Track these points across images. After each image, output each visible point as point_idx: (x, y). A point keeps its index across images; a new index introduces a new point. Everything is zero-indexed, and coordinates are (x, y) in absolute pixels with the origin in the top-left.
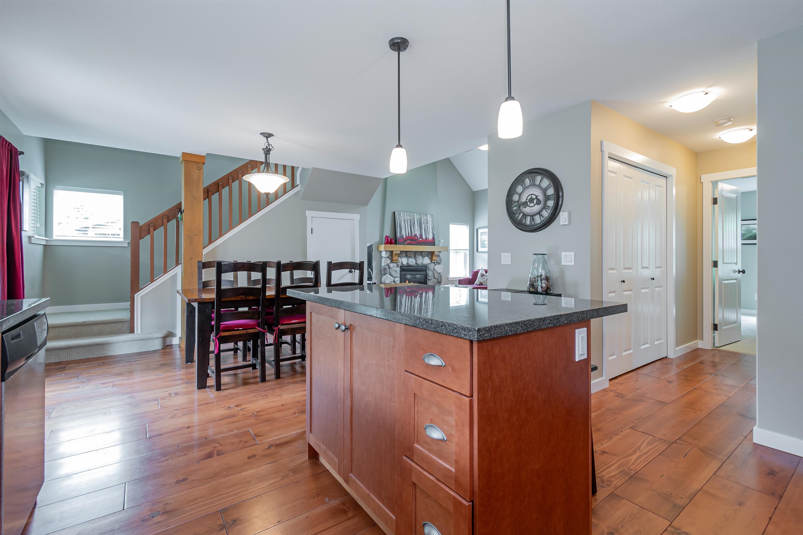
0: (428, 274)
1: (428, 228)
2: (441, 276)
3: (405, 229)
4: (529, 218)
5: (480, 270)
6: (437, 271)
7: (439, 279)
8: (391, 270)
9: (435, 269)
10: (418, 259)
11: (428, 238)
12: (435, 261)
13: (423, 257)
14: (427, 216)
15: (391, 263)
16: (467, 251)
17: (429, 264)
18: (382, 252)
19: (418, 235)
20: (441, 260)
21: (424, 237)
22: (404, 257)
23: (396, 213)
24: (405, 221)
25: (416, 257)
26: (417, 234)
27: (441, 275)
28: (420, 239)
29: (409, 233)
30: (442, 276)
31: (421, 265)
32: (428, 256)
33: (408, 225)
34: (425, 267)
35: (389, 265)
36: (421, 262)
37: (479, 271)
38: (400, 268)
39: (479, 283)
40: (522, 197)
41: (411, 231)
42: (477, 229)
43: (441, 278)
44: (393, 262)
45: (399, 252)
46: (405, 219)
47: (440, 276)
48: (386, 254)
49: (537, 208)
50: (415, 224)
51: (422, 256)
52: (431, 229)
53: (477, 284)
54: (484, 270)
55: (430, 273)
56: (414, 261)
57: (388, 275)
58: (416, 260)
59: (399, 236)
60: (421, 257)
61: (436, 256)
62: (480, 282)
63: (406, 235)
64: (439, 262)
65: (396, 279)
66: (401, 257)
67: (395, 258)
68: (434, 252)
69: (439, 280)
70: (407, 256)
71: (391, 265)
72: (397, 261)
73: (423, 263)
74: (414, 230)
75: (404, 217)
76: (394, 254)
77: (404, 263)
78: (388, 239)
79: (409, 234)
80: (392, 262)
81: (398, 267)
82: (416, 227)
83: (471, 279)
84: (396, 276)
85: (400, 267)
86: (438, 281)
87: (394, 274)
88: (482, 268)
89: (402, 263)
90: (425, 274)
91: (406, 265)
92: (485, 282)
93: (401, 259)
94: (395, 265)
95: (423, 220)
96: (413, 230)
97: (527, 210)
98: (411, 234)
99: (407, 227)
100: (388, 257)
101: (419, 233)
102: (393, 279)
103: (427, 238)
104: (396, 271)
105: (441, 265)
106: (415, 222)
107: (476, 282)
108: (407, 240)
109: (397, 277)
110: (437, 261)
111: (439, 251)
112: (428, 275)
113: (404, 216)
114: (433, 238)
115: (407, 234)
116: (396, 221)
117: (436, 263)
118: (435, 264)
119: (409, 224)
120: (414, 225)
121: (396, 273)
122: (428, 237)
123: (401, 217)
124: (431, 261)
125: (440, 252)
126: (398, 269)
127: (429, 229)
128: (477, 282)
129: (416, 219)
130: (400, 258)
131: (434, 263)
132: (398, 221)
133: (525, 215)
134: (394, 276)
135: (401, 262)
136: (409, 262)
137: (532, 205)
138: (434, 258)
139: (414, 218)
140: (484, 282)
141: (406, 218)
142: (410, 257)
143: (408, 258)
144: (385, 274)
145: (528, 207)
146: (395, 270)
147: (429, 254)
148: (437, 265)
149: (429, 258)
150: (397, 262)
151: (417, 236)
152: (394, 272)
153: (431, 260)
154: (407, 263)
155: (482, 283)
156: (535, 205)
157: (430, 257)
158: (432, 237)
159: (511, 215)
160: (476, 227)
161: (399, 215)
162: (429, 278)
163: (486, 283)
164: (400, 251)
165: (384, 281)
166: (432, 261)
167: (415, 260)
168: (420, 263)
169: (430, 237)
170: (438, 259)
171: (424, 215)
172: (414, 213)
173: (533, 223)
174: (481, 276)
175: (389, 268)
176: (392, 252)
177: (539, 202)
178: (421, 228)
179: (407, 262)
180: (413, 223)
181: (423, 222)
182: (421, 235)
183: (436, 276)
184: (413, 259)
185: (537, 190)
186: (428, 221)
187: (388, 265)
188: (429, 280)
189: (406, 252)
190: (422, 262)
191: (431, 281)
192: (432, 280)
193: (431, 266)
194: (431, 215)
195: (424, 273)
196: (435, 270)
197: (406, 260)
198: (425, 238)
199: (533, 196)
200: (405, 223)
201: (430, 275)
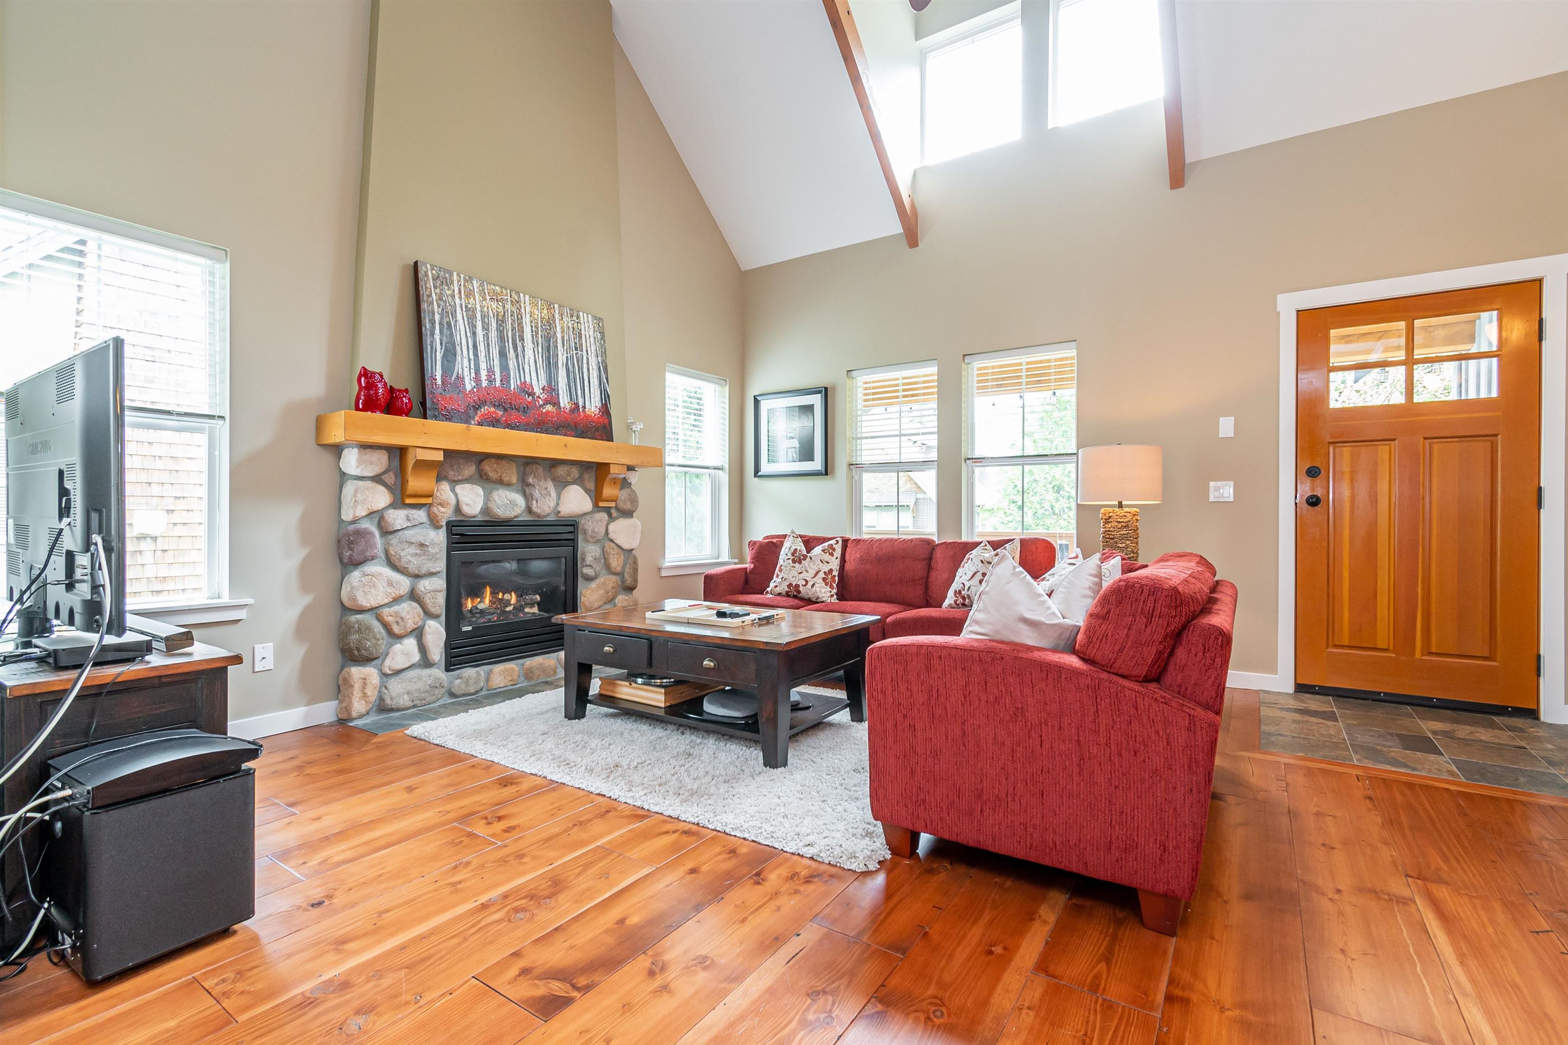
0: (584, 554)
1: (580, 369)
2: (635, 562)
3: (476, 355)
5: (785, 536)
6: (618, 542)
7: (626, 575)
8: (394, 540)
9: (612, 536)
10: (537, 493)
11: (584, 407)
12: (613, 504)
13: (562, 484)
14: (578, 317)
15: (393, 506)
16: (720, 471)
17: (588, 517)
18: (346, 452)
19: (537, 391)
20: (634, 500)
21: (564, 401)
22: (467, 480)
23: (428, 273)
24: (471, 319)
25: (529, 485)
26: (535, 382)
27: (635, 558)
28: (549, 408)
29: (491, 371)
30: (639, 562)
31: (552, 518)
32: (579, 481)
33: (486, 337)
34: (571, 529)
35: (382, 518)
36: (552, 504)
37: (782, 543)
38: (450, 533)
39: (783, 588)
41: (505, 368)
42: (757, 402)
43: (635, 571)
44: (408, 501)
45: (439, 456)
46: (474, 310)
47: (631, 561)
48: (360, 462)
50: (522, 339)
51: (554, 479)
52: (594, 374)
53: (778, 590)
54: (801, 536)
55: (589, 552)
56: (520, 500)
57: (378, 569)
58: (528, 497)
59: (439, 382)
60: (550, 485)
61: (615, 481)
62: (790, 585)
63: (477, 379)
64: (628, 506)
65: (425, 585)
66: (454, 483)
67: (415, 483)
68: (609, 464)
69: (629, 581)
70: (482, 478)
71: (397, 518)
72: (429, 500)
73: (559, 509)
74: (520, 368)
75: (467, 297)
76: (410, 463)
77: (466, 510)
78: (370, 386)
79: (491, 379)
80: (401, 499)
81: (437, 527)
82: (529, 353)
83: (752, 571)
84: (424, 571)
85: (450, 525)
86: (623, 581)
87: (408, 556)
88: (793, 532)
89: (458, 509)
90: (570, 558)
91: (480, 518)
92: (810, 584)
93: (453, 491)
94: (420, 515)
95: (563, 332)
96: (512, 363)
98: (506, 378)
99: (481, 348)
100: (377, 479)
101: (543, 382)
102: (404, 584)
103: (577, 405)
104: (422, 545)
105: (635, 521)
106: (522, 331)
107: (772, 585)
108: (484, 403)
109: (432, 574)
110: (621, 505)
111: (629, 463)
112: (583, 559)
113: (470, 294)
114: (605, 409)
115: (484, 374)
116: (424, 306)
117: (613, 511)
118: (610, 515)
119: (493, 334)
120: (519, 345)
121: (425, 553)
122: (581, 404)
123: (453, 296)
124: (596, 505)
125: (631, 468)
126: (439, 538)
127: (585, 370)
128: (777, 584)
129: (526, 320)
130: (445, 486)
131: (607, 510)
132: (433, 309)
134: (412, 569)
135: (453, 501)
136: (492, 505)
138: (608, 491)
139: (520, 313)
140: (807, 582)
141: (477, 302)
142: (501, 483)
143: (491, 486)
144: (356, 564)
146: (421, 539)
147: (586, 476)
148: (617, 518)
149: (587, 491)
150: (430, 505)
151: (532, 394)
152: (412, 550)
153: (597, 497)
154: (486, 510)
155: (797, 586)
157: (591, 485)
158: (599, 405)
160: (754, 389)
161: (443, 280)
162: (587, 571)
163: (813, 585)
164: (445, 451)
165: (354, 599)
166: (601, 504)
167: (525, 495)
168: (547, 511)
169: (593, 406)
170: (623, 495)
171: (566, 310)
172: (518, 293)
174: (794, 561)
175: (386, 532)
176: (399, 453)
178: (551, 365)
179: (485, 503)
180: (514, 335)
181: (559, 336)
182: (551, 388)
183: (616, 562)
184: (517, 491)
186: (580, 337)
187: (378, 516)
188: (589, 579)
189: (481, 458)
190: (558, 504)
191: (593, 585)
192: (601, 580)
193: (596, 524)
194: (595, 318)
195: (566, 550)
196: (612, 541)
197: (477, 495)
198: (568, 407)
200: (473, 327)
201: (589, 559)
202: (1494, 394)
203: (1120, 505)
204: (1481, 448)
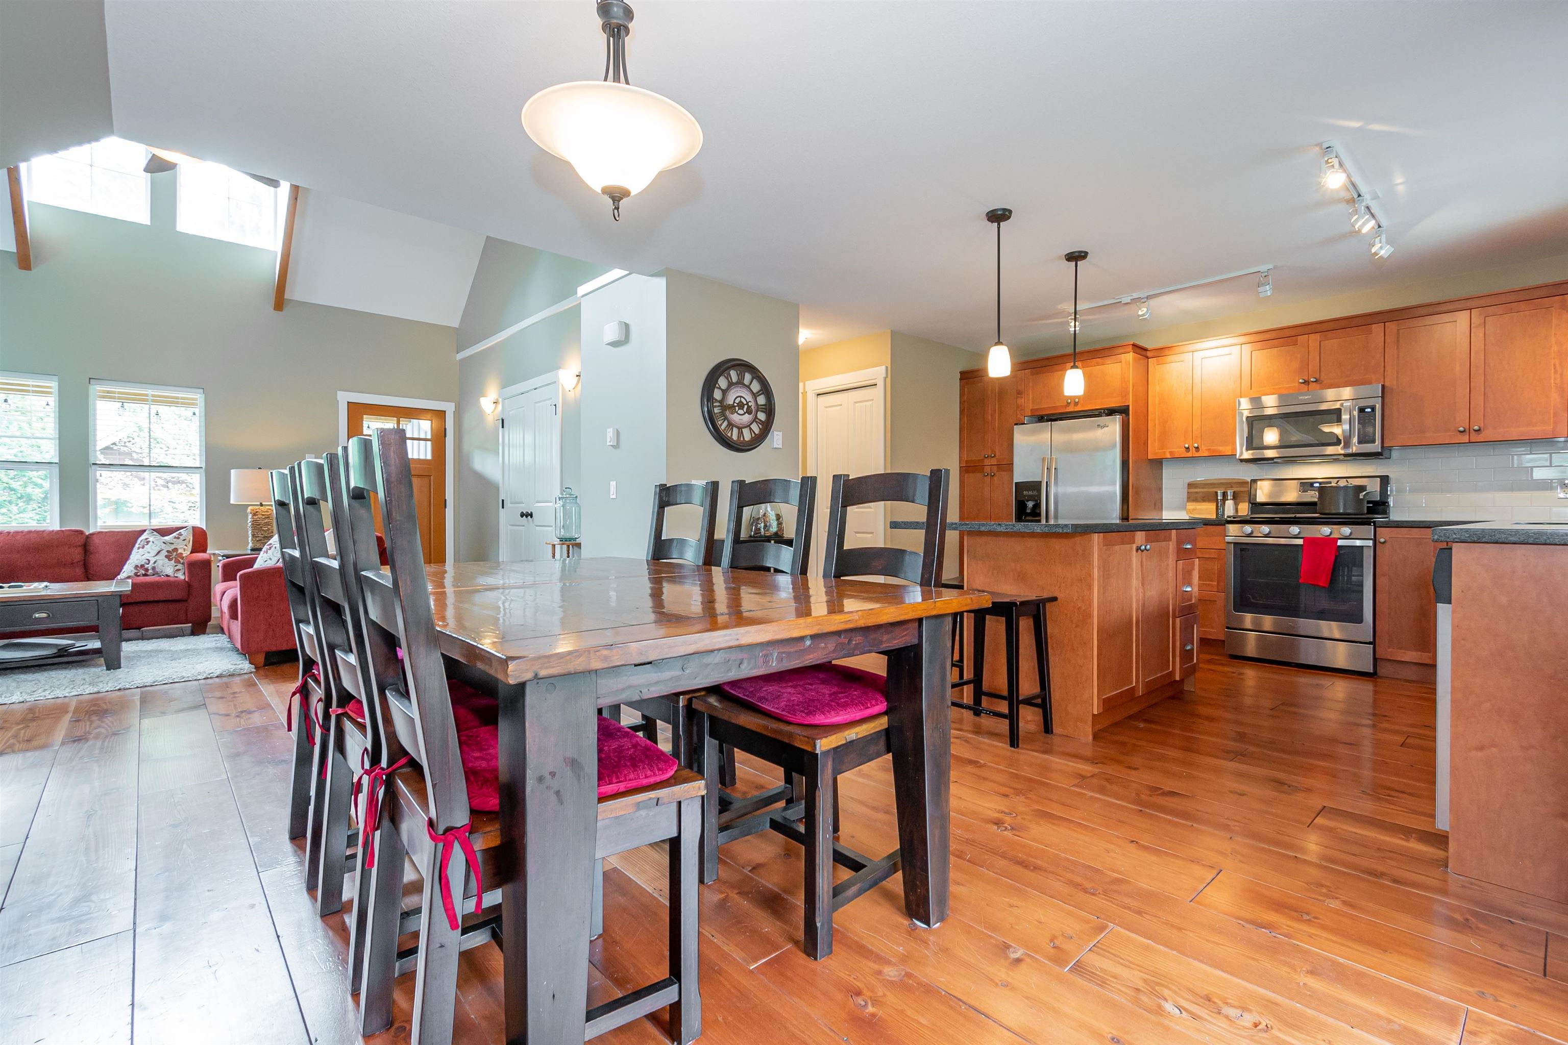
4: (735, 431)
40: (728, 396)
49: (747, 418)
97: (735, 418)
133: (731, 425)
137: (741, 412)
145: (736, 414)
156: (745, 413)
159: (711, 420)
173: (742, 439)
177: (749, 411)
185: (746, 392)
199: (742, 399)
202: (429, 457)
203: (261, 505)
204: (426, 479)
